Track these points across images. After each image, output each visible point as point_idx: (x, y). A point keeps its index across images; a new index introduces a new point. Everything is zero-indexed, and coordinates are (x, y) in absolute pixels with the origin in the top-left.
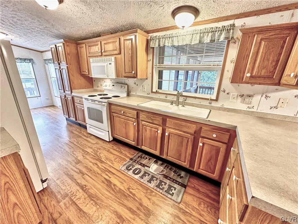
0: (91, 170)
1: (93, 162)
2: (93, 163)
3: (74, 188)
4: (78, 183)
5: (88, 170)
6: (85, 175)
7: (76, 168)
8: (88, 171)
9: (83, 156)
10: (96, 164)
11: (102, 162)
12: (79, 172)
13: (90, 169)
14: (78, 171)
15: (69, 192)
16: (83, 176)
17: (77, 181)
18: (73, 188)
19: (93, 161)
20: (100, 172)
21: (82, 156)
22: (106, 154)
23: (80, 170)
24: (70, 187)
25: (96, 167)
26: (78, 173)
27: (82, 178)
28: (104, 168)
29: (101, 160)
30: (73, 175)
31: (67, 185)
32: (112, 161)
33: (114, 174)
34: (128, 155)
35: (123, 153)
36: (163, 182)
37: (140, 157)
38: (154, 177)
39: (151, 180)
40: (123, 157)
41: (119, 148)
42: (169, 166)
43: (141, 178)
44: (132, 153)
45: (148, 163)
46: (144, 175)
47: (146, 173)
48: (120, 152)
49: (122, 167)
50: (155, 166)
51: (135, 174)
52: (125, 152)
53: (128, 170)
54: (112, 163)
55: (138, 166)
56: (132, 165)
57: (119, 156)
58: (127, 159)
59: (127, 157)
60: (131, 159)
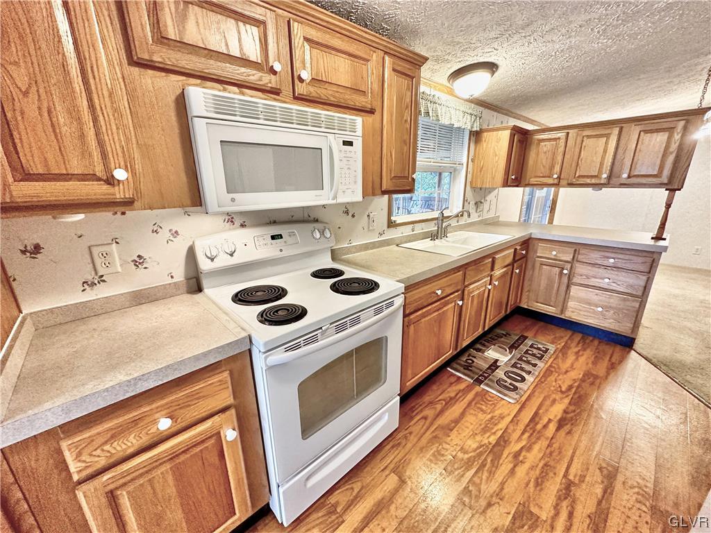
0: (546, 465)
1: (511, 466)
2: (515, 466)
3: (626, 497)
4: (605, 492)
5: (547, 474)
6: (571, 477)
7: (557, 514)
8: (551, 474)
9: (489, 505)
10: (517, 455)
11: (503, 441)
12: (566, 498)
13: (543, 468)
14: (565, 504)
15: (645, 509)
16: (577, 482)
17: (600, 496)
18: (628, 500)
19: (505, 467)
20: (543, 443)
21: (489, 512)
22: (467, 432)
23: (560, 499)
24: (630, 509)
25: (528, 455)
26: (574, 501)
27: (584, 486)
28: (527, 435)
29: (498, 443)
30: (589, 516)
31: (631, 523)
32: (492, 418)
33: (536, 414)
34: (462, 386)
35: (453, 395)
36: (526, 352)
37: (468, 368)
38: (520, 359)
39: (528, 362)
40: (470, 396)
41: (431, 403)
42: (486, 339)
43: (529, 373)
44: (452, 379)
45: (485, 359)
46: (522, 369)
47: (514, 366)
48: (450, 402)
49: (511, 398)
50: (492, 353)
51: (523, 380)
52: (452, 392)
53: (516, 388)
54: (502, 417)
55: (500, 373)
56: (499, 382)
57: (469, 404)
58: (477, 389)
59: (469, 388)
60: (479, 382)
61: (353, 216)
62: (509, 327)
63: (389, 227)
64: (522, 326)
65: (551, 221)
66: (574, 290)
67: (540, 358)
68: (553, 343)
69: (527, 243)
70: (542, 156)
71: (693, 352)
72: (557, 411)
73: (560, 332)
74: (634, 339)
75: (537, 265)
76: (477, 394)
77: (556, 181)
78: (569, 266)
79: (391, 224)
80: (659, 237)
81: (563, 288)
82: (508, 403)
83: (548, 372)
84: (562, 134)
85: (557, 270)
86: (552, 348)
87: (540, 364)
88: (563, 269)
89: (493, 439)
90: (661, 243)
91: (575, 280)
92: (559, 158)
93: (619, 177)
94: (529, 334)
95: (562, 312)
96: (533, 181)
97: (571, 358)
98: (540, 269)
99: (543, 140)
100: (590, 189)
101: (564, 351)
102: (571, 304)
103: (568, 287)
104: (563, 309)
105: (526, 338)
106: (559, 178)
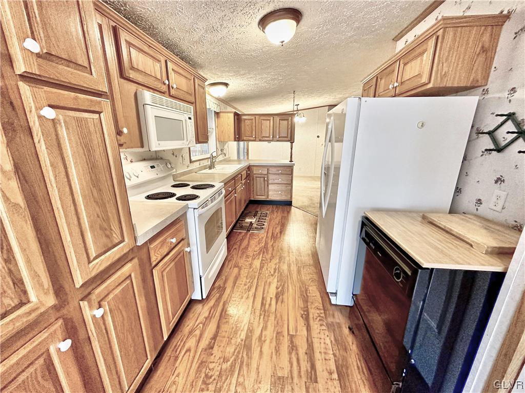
0: (277, 333)
3: (316, 326)
4: (308, 331)
7: (292, 366)
12: (293, 350)
16: (294, 334)
17: (306, 335)
18: (317, 328)
20: (272, 318)
23: (290, 353)
25: (266, 333)
26: (297, 349)
27: (298, 333)
34: (243, 234)
35: (241, 238)
36: (260, 216)
37: (242, 228)
38: (259, 219)
39: (263, 219)
40: (248, 236)
41: (234, 243)
42: (243, 215)
43: (265, 222)
44: (238, 233)
45: (247, 223)
46: (262, 222)
47: (258, 221)
48: (242, 240)
49: (262, 231)
50: (248, 220)
51: (264, 225)
52: (240, 237)
53: (263, 228)
54: (263, 238)
55: (255, 226)
56: (256, 228)
57: (249, 238)
58: (249, 233)
59: (246, 234)
60: (248, 231)
61: (176, 156)
62: (249, 209)
63: (190, 162)
64: (254, 208)
65: (248, 158)
66: (271, 187)
67: (266, 216)
68: (267, 210)
69: (249, 168)
70: (247, 127)
71: (307, 202)
72: (278, 230)
73: (269, 207)
74: (291, 202)
75: (255, 178)
76: (250, 235)
77: (254, 139)
78: (266, 176)
79: (191, 162)
80: (291, 161)
81: (266, 186)
82: (262, 233)
83: (270, 220)
84: (253, 117)
85: (262, 179)
86: (268, 212)
87: (267, 218)
88: (264, 178)
89: (263, 244)
90: (292, 163)
91: (270, 182)
92: (254, 128)
93: (276, 137)
94: (258, 210)
95: (268, 197)
96: (245, 138)
97: (275, 214)
98: (256, 179)
99: (246, 119)
100: (267, 142)
101: (272, 211)
102: (270, 193)
103: (268, 186)
104: (268, 196)
105: (258, 211)
106: (255, 137)
